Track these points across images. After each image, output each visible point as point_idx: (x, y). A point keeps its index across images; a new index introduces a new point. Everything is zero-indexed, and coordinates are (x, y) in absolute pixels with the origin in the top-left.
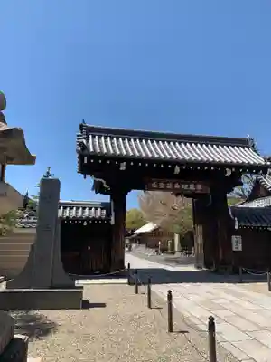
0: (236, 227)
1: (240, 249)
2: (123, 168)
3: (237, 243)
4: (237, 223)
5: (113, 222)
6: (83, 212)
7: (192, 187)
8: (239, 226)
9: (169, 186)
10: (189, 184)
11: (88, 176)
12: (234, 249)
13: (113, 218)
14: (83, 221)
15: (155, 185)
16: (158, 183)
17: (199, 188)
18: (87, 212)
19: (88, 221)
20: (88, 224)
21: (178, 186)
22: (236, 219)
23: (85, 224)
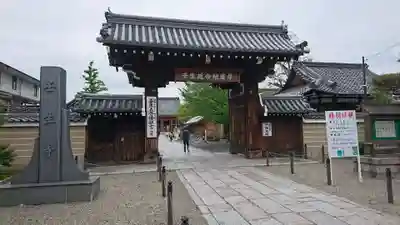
0: (266, 115)
1: (270, 134)
2: (151, 57)
3: (267, 130)
4: (266, 110)
5: (144, 114)
6: (114, 104)
7: (223, 77)
8: (268, 113)
9: (200, 76)
10: (220, 73)
11: (120, 68)
12: (264, 134)
13: (143, 110)
14: (113, 113)
15: (185, 75)
16: (189, 74)
17: (230, 77)
18: (117, 104)
19: (118, 113)
20: (119, 116)
21: (208, 76)
22: (266, 106)
23: (116, 116)
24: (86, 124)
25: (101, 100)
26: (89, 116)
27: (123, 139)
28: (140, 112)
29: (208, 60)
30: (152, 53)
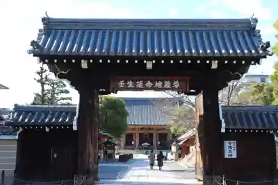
0: (223, 130)
1: (234, 156)
3: (230, 150)
4: (223, 125)
5: (75, 128)
8: (226, 129)
10: (163, 81)
12: (226, 156)
13: (75, 123)
14: (44, 126)
15: (121, 84)
16: (126, 82)
17: (176, 84)
19: (49, 127)
20: (50, 129)
21: (149, 84)
22: (223, 121)
23: (47, 130)
24: (17, 137)
26: (21, 130)
27: (55, 156)
28: (71, 126)
29: (149, 65)
30: (83, 61)
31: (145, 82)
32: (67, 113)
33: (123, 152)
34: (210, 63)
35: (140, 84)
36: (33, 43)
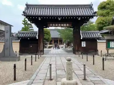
0: (82, 39)
1: (85, 46)
2: (40, 19)
3: (84, 44)
4: (82, 37)
5: (37, 38)
6: (28, 35)
10: (64, 24)
12: (82, 46)
13: (37, 37)
14: (28, 38)
16: (52, 24)
17: (68, 25)
18: (29, 35)
20: (30, 38)
21: (59, 25)
22: (82, 36)
23: (29, 39)
24: (19, 41)
25: (24, 33)
26: (21, 39)
27: (31, 46)
28: (36, 37)
29: (60, 19)
30: (39, 18)
31: (58, 24)
32: (35, 33)
33: (49, 45)
34: (78, 18)
35: (57, 25)
36: (24, 12)
